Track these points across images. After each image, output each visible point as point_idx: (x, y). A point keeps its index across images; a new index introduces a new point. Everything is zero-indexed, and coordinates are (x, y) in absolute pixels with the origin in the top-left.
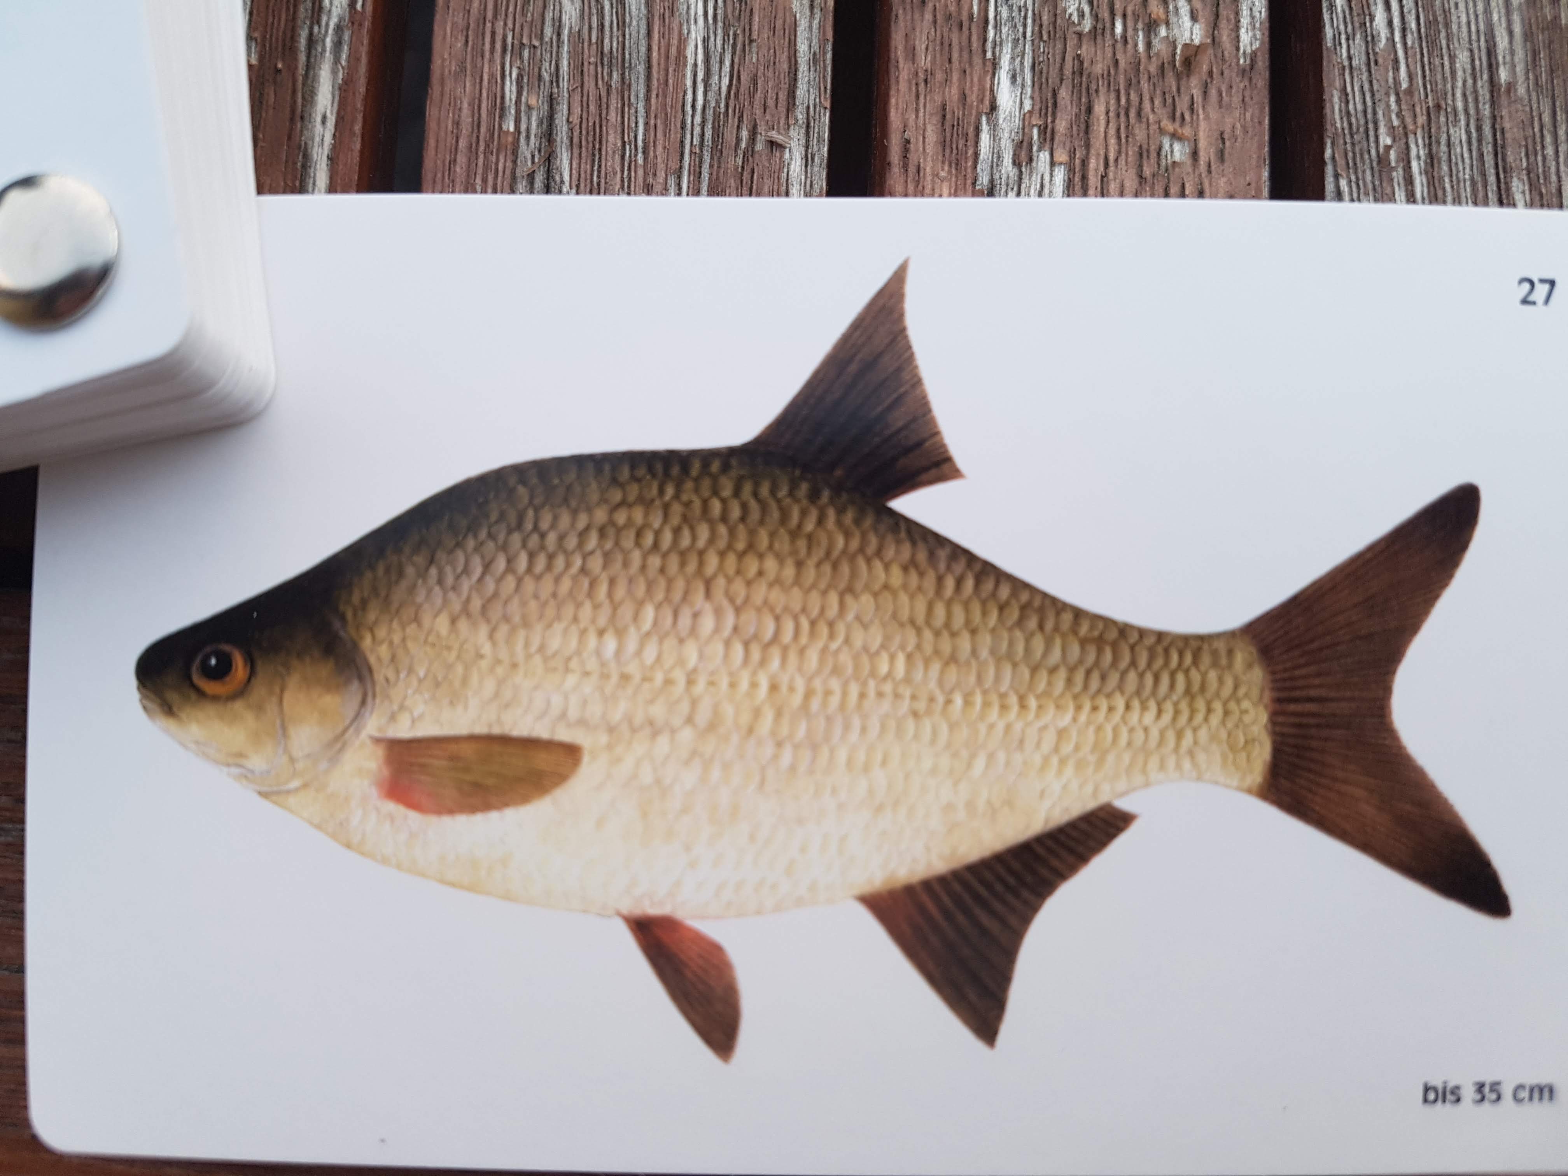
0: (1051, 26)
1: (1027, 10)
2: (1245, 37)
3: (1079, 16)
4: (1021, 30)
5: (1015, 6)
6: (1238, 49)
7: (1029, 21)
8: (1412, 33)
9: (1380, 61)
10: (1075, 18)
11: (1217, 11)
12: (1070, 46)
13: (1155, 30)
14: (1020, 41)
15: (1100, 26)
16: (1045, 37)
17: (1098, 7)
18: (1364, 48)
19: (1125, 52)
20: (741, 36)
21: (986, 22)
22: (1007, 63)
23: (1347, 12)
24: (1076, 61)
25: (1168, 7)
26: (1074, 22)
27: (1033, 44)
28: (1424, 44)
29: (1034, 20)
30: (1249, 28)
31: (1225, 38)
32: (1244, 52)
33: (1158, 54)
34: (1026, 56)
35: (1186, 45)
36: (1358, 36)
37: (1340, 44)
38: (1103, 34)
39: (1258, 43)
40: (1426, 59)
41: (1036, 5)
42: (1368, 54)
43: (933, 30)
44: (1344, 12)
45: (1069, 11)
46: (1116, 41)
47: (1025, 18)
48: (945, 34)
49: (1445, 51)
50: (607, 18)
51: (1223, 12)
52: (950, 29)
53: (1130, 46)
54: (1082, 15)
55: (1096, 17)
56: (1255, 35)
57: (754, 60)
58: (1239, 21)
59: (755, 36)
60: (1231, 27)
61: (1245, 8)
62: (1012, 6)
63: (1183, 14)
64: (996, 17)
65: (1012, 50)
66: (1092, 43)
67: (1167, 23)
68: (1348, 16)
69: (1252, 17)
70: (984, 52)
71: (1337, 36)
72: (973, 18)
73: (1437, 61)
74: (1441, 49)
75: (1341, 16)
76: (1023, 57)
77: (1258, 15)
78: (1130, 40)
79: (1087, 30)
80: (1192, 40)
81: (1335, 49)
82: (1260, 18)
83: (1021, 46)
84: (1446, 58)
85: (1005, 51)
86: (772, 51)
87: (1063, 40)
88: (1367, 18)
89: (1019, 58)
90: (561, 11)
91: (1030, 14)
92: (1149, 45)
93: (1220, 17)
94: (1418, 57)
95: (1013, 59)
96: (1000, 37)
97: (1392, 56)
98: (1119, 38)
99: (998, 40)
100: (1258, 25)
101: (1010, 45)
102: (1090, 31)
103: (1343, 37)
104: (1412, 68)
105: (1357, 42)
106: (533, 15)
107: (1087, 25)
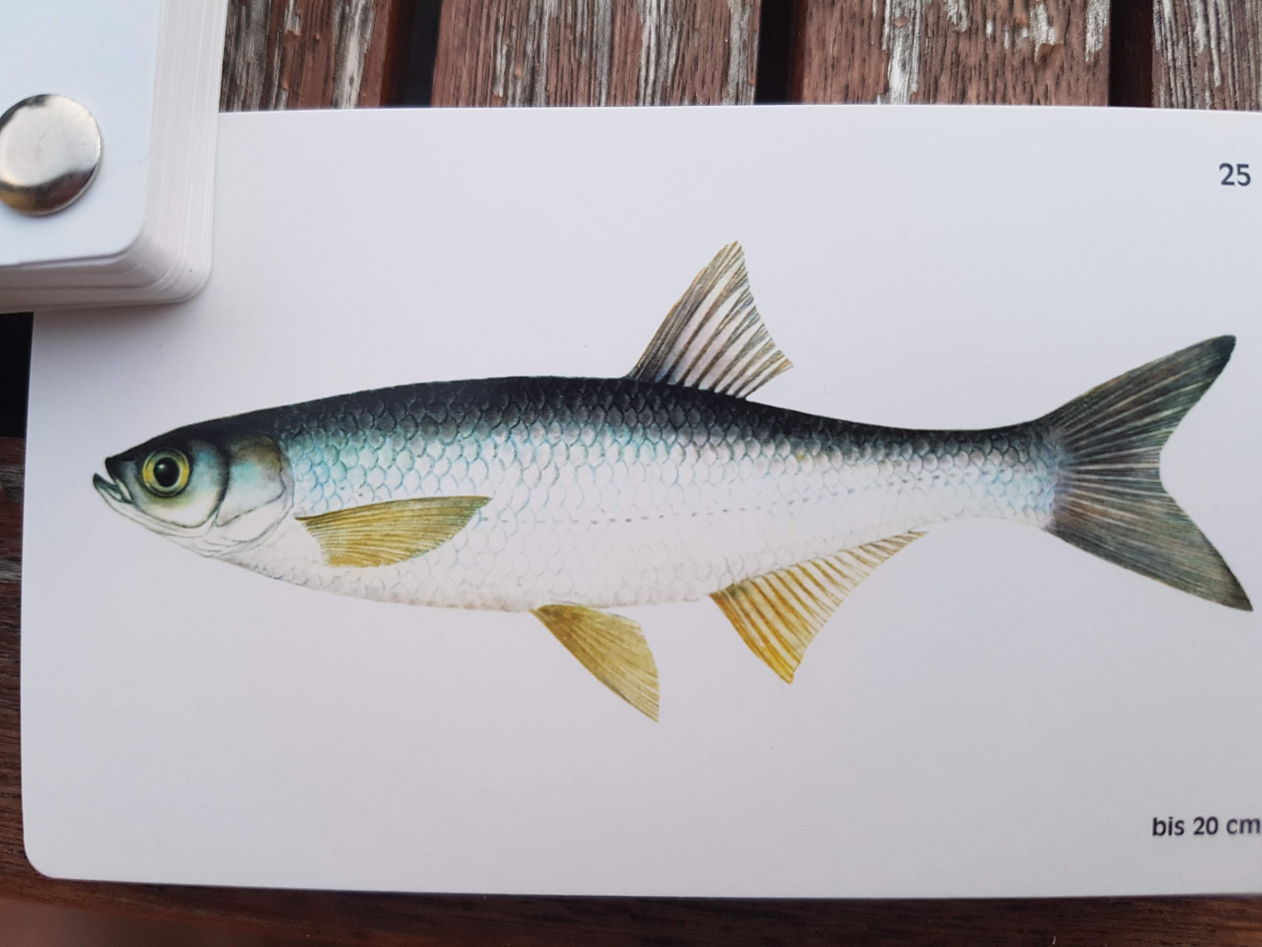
0: (935, 25)
1: (916, 12)
2: (1091, 40)
3: (957, 18)
4: (911, 28)
5: (906, 9)
6: (1084, 49)
7: (918, 21)
8: (1225, 41)
9: (1199, 63)
10: (954, 20)
11: (1069, 19)
12: (950, 43)
13: (1018, 32)
14: (910, 37)
15: (974, 27)
16: (930, 34)
17: (973, 10)
18: (1185, 52)
19: (994, 48)
20: (686, 26)
21: (883, 20)
22: (898, 54)
23: (1173, 24)
24: (954, 55)
25: (1029, 14)
26: (953, 23)
27: (920, 40)
28: (1235, 51)
29: (921, 21)
30: (1094, 33)
31: (1074, 40)
32: (1089, 52)
33: (1020, 51)
34: (914, 49)
35: (1044, 45)
36: (1181, 43)
37: (1167, 48)
38: (976, 33)
39: (1100, 44)
40: (1236, 63)
41: (923, 9)
42: (1189, 57)
43: (840, 26)
44: (1170, 23)
45: (950, 14)
46: (987, 39)
47: (914, 18)
48: (850, 30)
49: (1251, 56)
50: (580, 8)
51: (1074, 20)
52: (854, 25)
53: (998, 44)
54: (960, 17)
55: (971, 20)
56: (1098, 39)
57: (696, 45)
58: (1086, 27)
59: (697, 25)
60: (1079, 32)
61: (1091, 17)
62: (904, 8)
63: (1041, 20)
64: (890, 17)
65: (903, 44)
66: (968, 40)
67: (1029, 26)
68: (1173, 27)
69: (1097, 25)
70: (881, 45)
71: (1164, 42)
72: (872, 17)
73: (1245, 64)
74: (1249, 55)
75: (1168, 26)
76: (912, 50)
77: (1101, 22)
78: (998, 40)
79: (964, 30)
80: (1048, 40)
81: (1163, 52)
82: (1103, 25)
83: (910, 41)
84: (1252, 63)
85: (897, 45)
86: (710, 38)
87: (944, 37)
88: (1189, 28)
89: (908, 51)
90: (543, 1)
91: (918, 15)
92: (1013, 44)
93: (1071, 24)
94: (1230, 61)
95: (904, 51)
96: (894, 33)
97: (1208, 60)
98: (989, 36)
99: (892, 35)
100: (1101, 31)
101: (901, 39)
102: (966, 32)
103: (1169, 43)
104: (1224, 69)
105: (1180, 47)
106: (521, 4)
107: (964, 25)
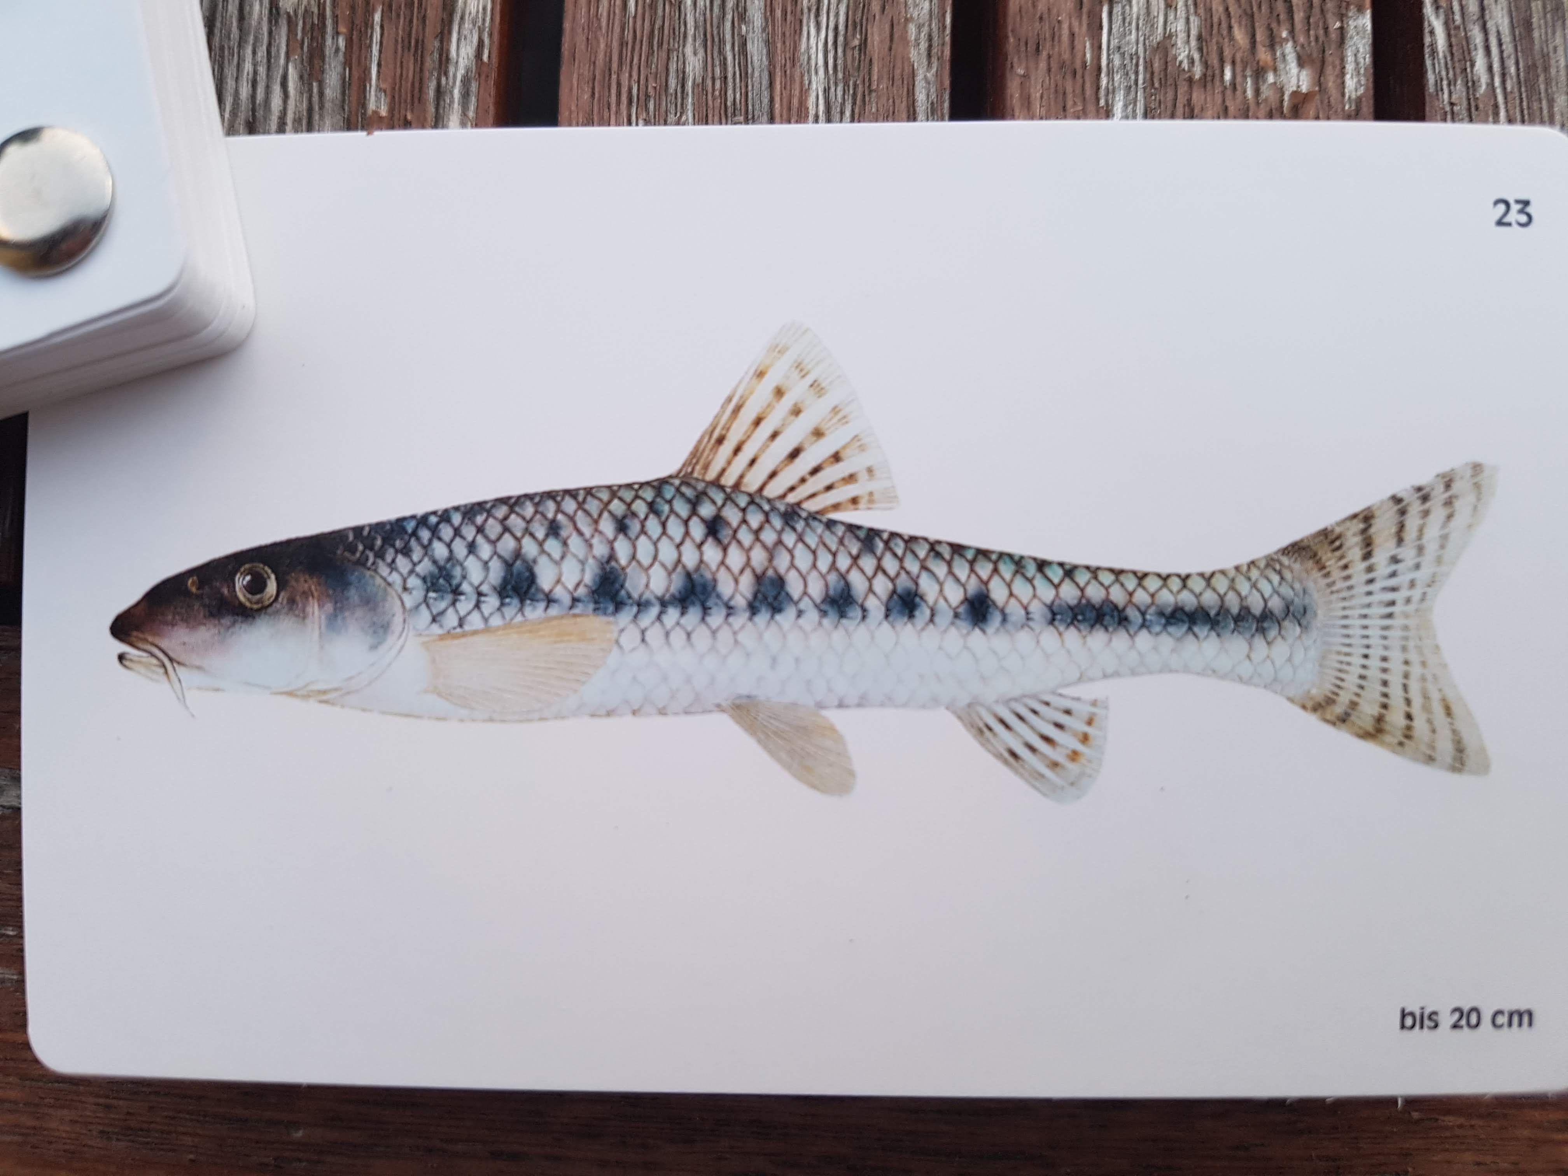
0: (1162, 73)
2: (1350, 83)
3: (1189, 63)
4: (1133, 77)
5: (1126, 53)
6: (1343, 95)
7: (1141, 68)
8: (1512, 78)
9: (1481, 106)
10: (1185, 65)
11: (1323, 57)
12: (1181, 94)
13: (1263, 76)
14: (1132, 89)
15: (1209, 73)
16: (1157, 85)
17: (1208, 53)
18: (1464, 94)
19: (1233, 97)
20: (860, 86)
21: (1099, 69)
23: (1449, 58)
25: (1275, 54)
26: (1184, 70)
27: (1145, 92)
28: (1523, 89)
29: (1145, 68)
30: (1354, 74)
31: (1330, 84)
32: (1350, 98)
33: (1266, 100)
35: (1295, 94)
36: (1459, 82)
37: (1442, 90)
39: (1362, 88)
40: (1525, 104)
41: (1147, 53)
42: (1469, 99)
43: (1048, 78)
44: (1445, 58)
45: (1180, 58)
46: (1225, 88)
47: (1137, 65)
48: (1060, 83)
49: (1543, 95)
50: (730, 69)
51: (1329, 59)
52: (1063, 77)
53: (1239, 93)
54: (1192, 62)
55: (1206, 64)
56: (1359, 81)
57: (874, 110)
58: (1344, 68)
59: (874, 87)
60: (1336, 73)
61: (1349, 54)
62: (1124, 53)
63: (1290, 61)
65: (1124, 98)
66: (1203, 90)
67: (1275, 70)
68: (1449, 62)
69: (1357, 63)
70: (1098, 100)
71: (1439, 82)
72: (1086, 67)
73: (1535, 106)
74: (1540, 94)
75: (1442, 61)
77: (1362, 61)
78: (1238, 87)
79: (1197, 77)
80: (1299, 87)
81: (1437, 94)
82: (1365, 64)
84: (1544, 102)
86: (891, 101)
87: (1173, 87)
88: (1468, 64)
90: (684, 63)
91: (1141, 61)
92: (1257, 92)
93: (1326, 63)
94: (1518, 102)
95: (1126, 106)
96: (1113, 84)
97: (1492, 102)
99: (1111, 88)
100: (1362, 71)
101: (1122, 92)
102: (1200, 79)
103: (1445, 83)
104: (1511, 112)
105: (1458, 87)
106: (657, 67)
107: (1198, 71)
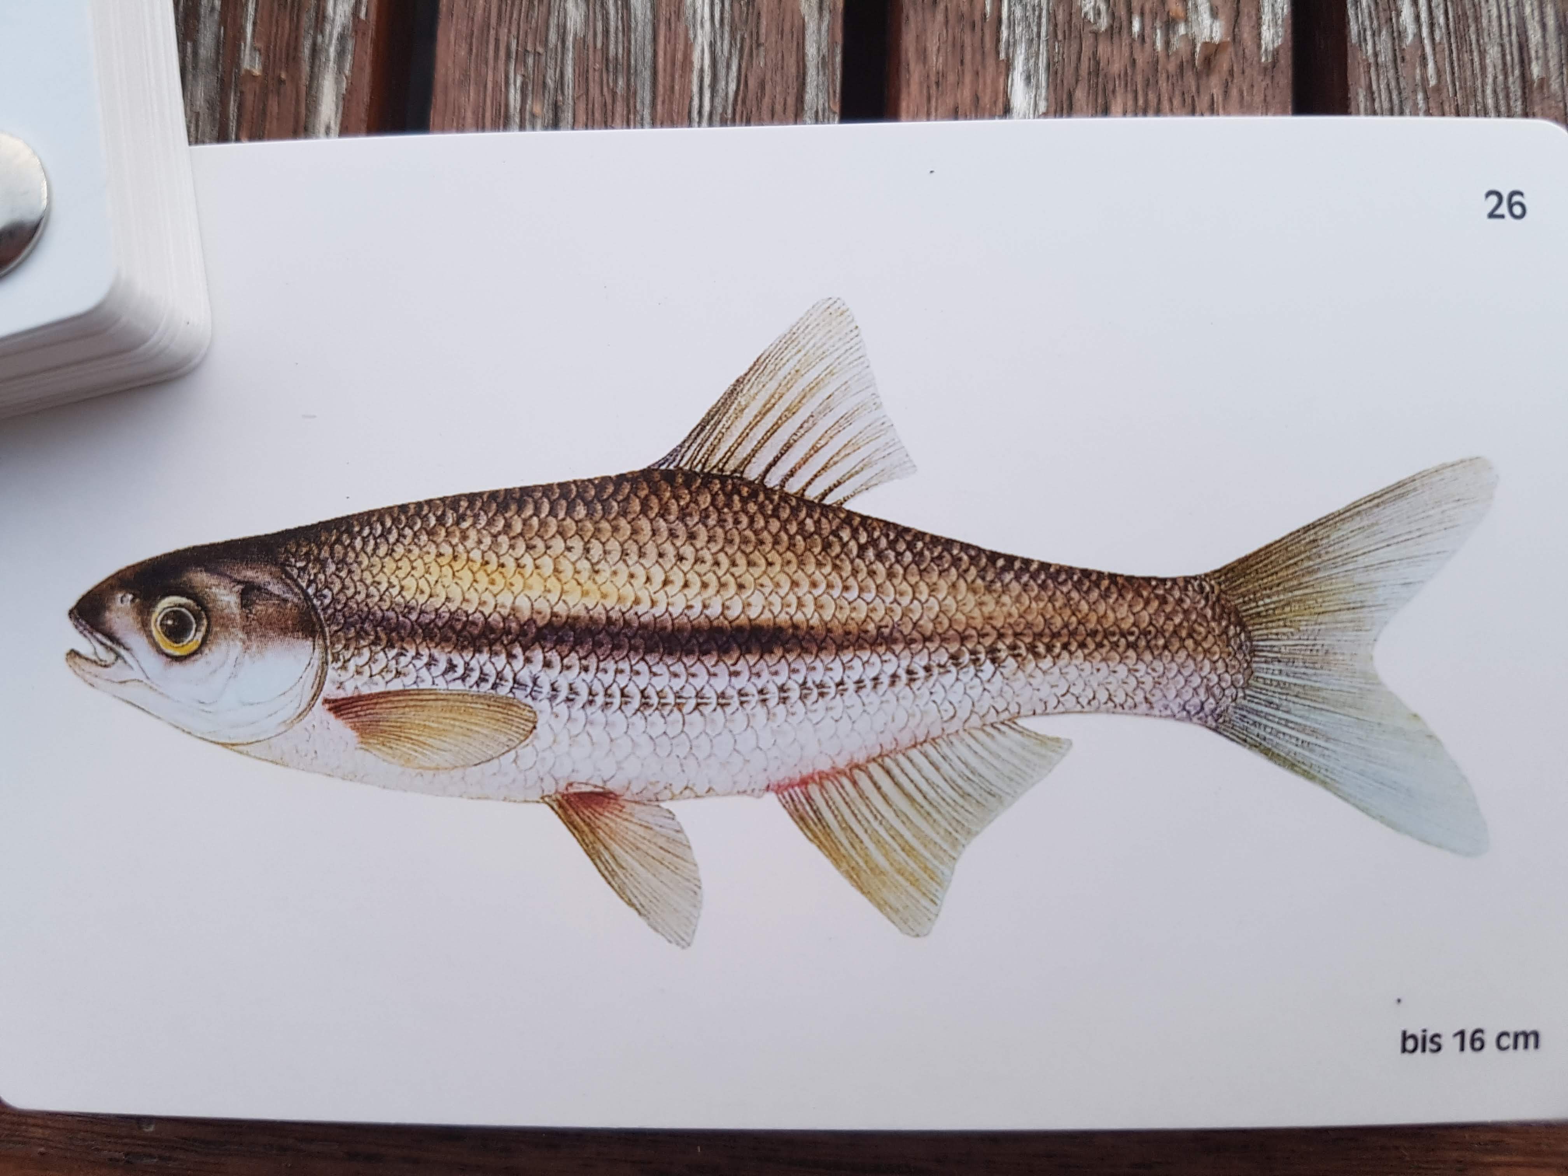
0: (1066, 25)
1: (1041, 10)
2: (1267, 34)
3: (1095, 14)
4: (1035, 29)
6: (1259, 46)
7: (1044, 20)
8: (1440, 28)
9: (1407, 57)
10: (1091, 16)
11: (1238, 8)
12: (1086, 46)
13: (1173, 28)
14: (1034, 42)
15: (1116, 25)
16: (1060, 37)
18: (1389, 45)
20: (748, 41)
21: (1000, 21)
22: (1021, 64)
23: (1373, 8)
26: (1089, 21)
27: (1047, 45)
28: (1453, 40)
29: (1049, 20)
30: (1271, 25)
31: (1245, 35)
32: (1266, 50)
33: (1176, 53)
34: (1040, 56)
35: (1205, 44)
36: (1384, 32)
37: (1365, 40)
38: (1119, 33)
39: (1280, 39)
40: (1455, 55)
42: (1395, 50)
43: (945, 31)
44: (1369, 7)
45: (1085, 10)
46: (1133, 40)
47: (1040, 17)
48: (958, 35)
49: (1474, 46)
50: (612, 24)
51: (1244, 9)
52: (962, 29)
53: (1148, 45)
54: (1098, 13)
55: (1113, 16)
56: (1277, 33)
57: (762, 64)
58: (1261, 18)
59: (762, 39)
60: (1252, 24)
63: (1203, 11)
64: (1009, 17)
65: (1026, 51)
66: (1109, 42)
67: (1186, 21)
68: (1373, 13)
69: (1274, 14)
70: (998, 53)
71: (1362, 32)
72: (985, 19)
73: (1466, 57)
74: (1471, 45)
75: (1366, 11)
76: (1037, 58)
77: (1280, 11)
78: (1147, 40)
79: (1103, 29)
80: (1212, 38)
81: (1360, 46)
82: (1282, 14)
83: (1035, 47)
84: (1476, 54)
85: (1018, 52)
86: (780, 55)
87: (1078, 40)
88: (1393, 14)
89: (1033, 59)
90: (565, 17)
91: (1044, 13)
92: (1167, 44)
93: (1241, 15)
94: (1447, 53)
95: (1027, 59)
96: (1014, 37)
97: (1419, 53)
98: (1136, 36)
99: (1011, 40)
100: (1280, 22)
101: (1024, 45)
102: (1106, 31)
103: (1369, 33)
104: (1440, 64)
105: (1383, 38)
106: (537, 23)
107: (1104, 23)
